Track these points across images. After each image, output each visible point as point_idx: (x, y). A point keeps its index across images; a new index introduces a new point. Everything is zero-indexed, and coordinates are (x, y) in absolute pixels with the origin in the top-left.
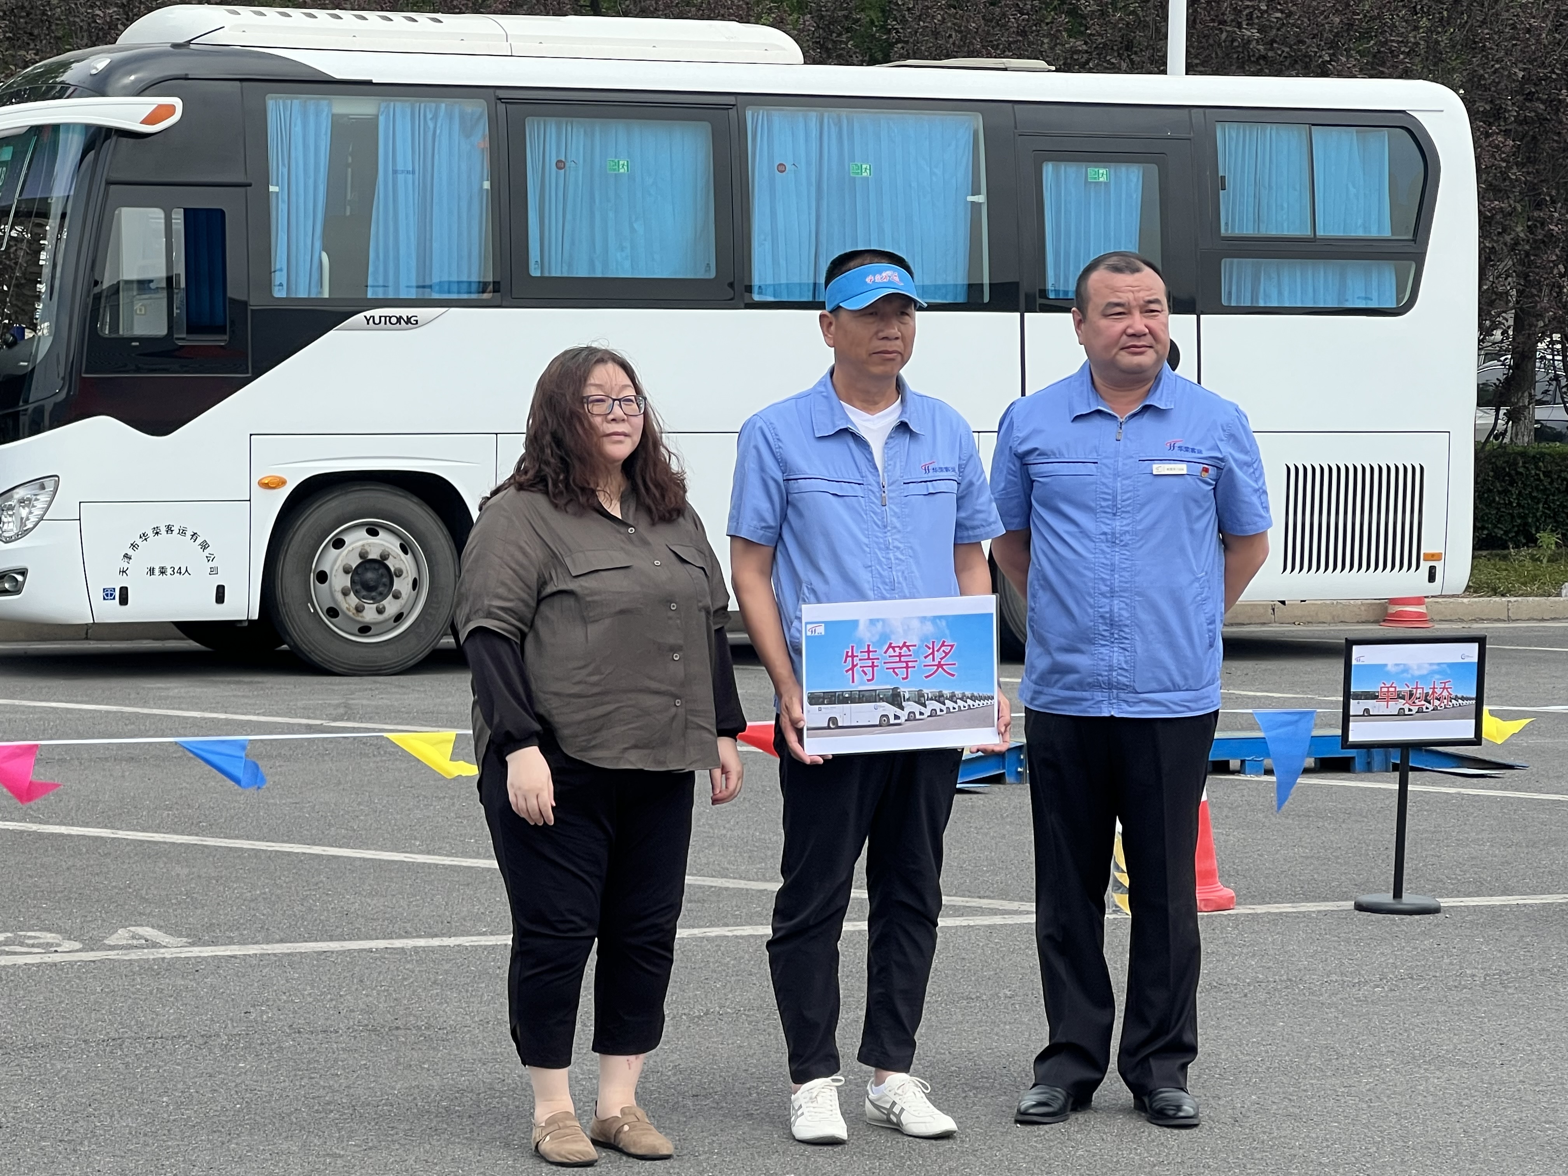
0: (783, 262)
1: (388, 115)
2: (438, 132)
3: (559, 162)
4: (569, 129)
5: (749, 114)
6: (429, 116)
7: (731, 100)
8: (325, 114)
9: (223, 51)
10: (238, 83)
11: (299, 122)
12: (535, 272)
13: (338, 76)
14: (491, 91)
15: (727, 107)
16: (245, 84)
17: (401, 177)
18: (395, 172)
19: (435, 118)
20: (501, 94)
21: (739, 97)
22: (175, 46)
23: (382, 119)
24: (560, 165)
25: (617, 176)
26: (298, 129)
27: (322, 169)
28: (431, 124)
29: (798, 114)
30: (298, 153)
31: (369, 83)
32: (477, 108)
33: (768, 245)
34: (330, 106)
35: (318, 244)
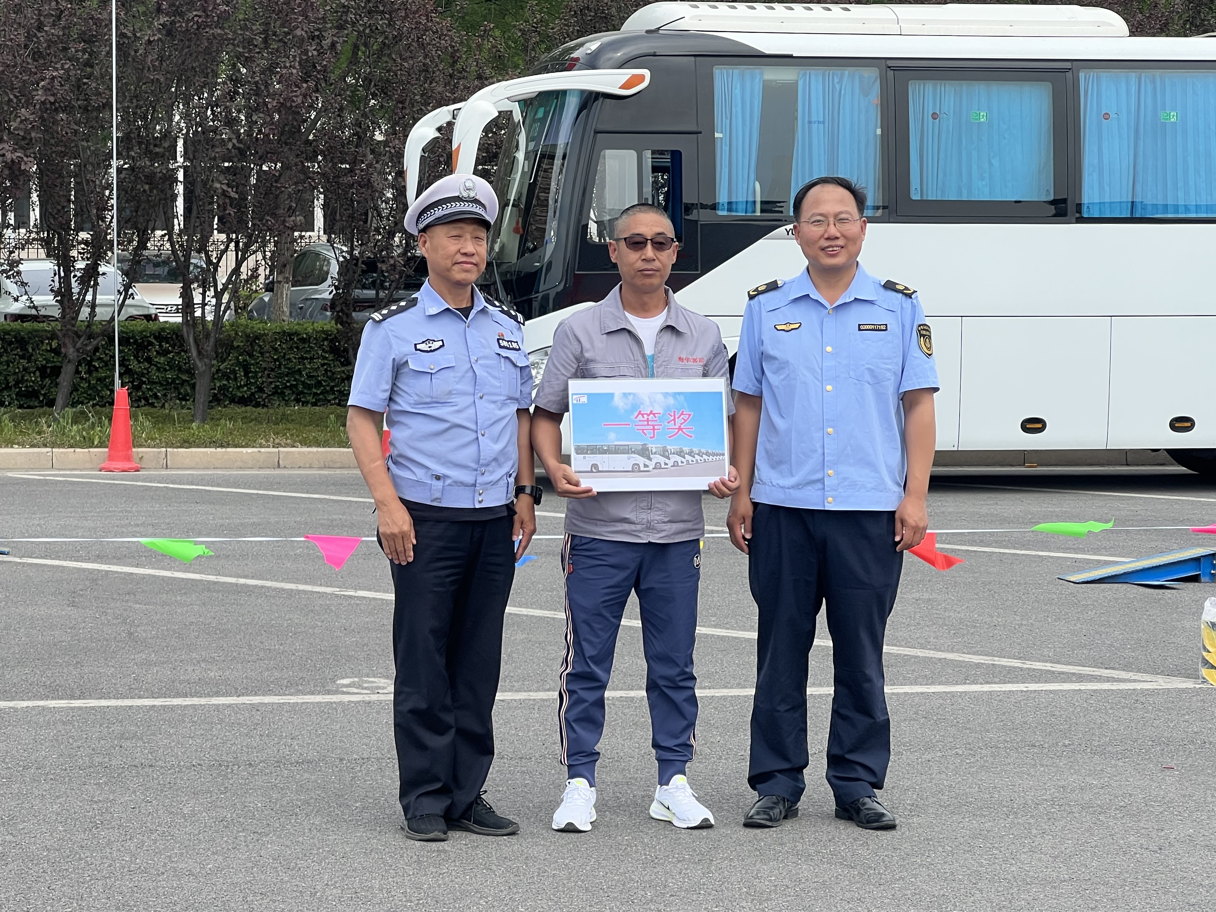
0: (1107, 188)
1: (805, 81)
2: (843, 92)
3: (934, 113)
4: (943, 89)
5: (1082, 75)
6: (836, 80)
7: (1068, 65)
8: (757, 80)
9: (683, 34)
10: (693, 58)
11: (738, 86)
12: (915, 196)
13: (767, 52)
14: (884, 61)
15: (1065, 71)
16: (698, 59)
17: (814, 126)
18: (810, 122)
19: (840, 82)
20: (890, 63)
21: (1075, 63)
22: (648, 32)
23: (800, 83)
24: (935, 116)
25: (980, 124)
26: (737, 92)
27: (756, 120)
28: (838, 87)
29: (1121, 74)
30: (737, 109)
31: (791, 56)
32: (872, 74)
33: (1095, 176)
34: (762, 74)
35: (752, 176)
